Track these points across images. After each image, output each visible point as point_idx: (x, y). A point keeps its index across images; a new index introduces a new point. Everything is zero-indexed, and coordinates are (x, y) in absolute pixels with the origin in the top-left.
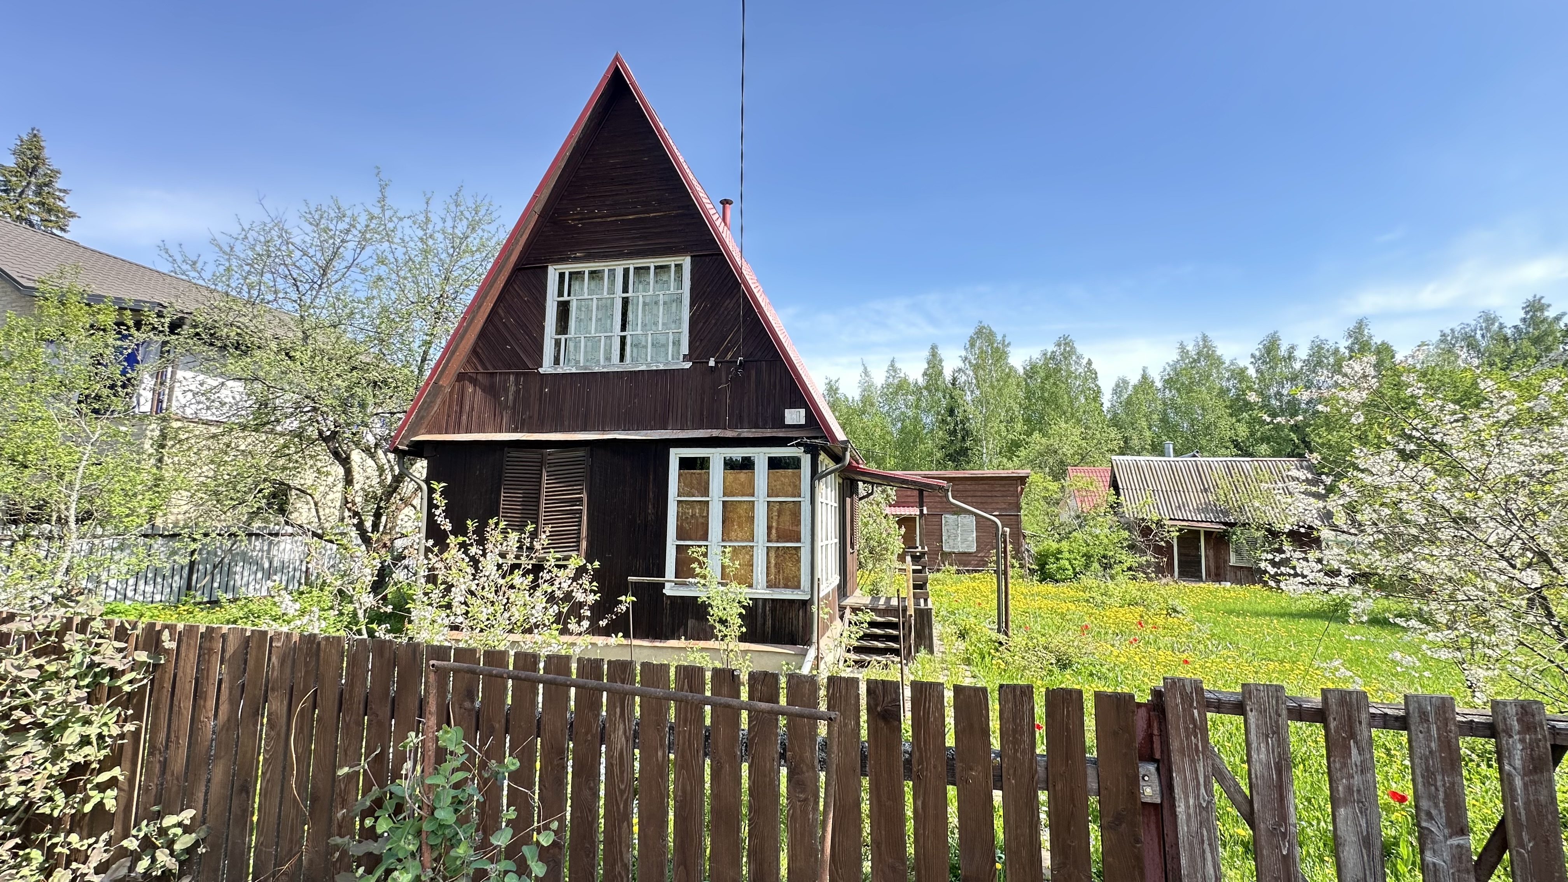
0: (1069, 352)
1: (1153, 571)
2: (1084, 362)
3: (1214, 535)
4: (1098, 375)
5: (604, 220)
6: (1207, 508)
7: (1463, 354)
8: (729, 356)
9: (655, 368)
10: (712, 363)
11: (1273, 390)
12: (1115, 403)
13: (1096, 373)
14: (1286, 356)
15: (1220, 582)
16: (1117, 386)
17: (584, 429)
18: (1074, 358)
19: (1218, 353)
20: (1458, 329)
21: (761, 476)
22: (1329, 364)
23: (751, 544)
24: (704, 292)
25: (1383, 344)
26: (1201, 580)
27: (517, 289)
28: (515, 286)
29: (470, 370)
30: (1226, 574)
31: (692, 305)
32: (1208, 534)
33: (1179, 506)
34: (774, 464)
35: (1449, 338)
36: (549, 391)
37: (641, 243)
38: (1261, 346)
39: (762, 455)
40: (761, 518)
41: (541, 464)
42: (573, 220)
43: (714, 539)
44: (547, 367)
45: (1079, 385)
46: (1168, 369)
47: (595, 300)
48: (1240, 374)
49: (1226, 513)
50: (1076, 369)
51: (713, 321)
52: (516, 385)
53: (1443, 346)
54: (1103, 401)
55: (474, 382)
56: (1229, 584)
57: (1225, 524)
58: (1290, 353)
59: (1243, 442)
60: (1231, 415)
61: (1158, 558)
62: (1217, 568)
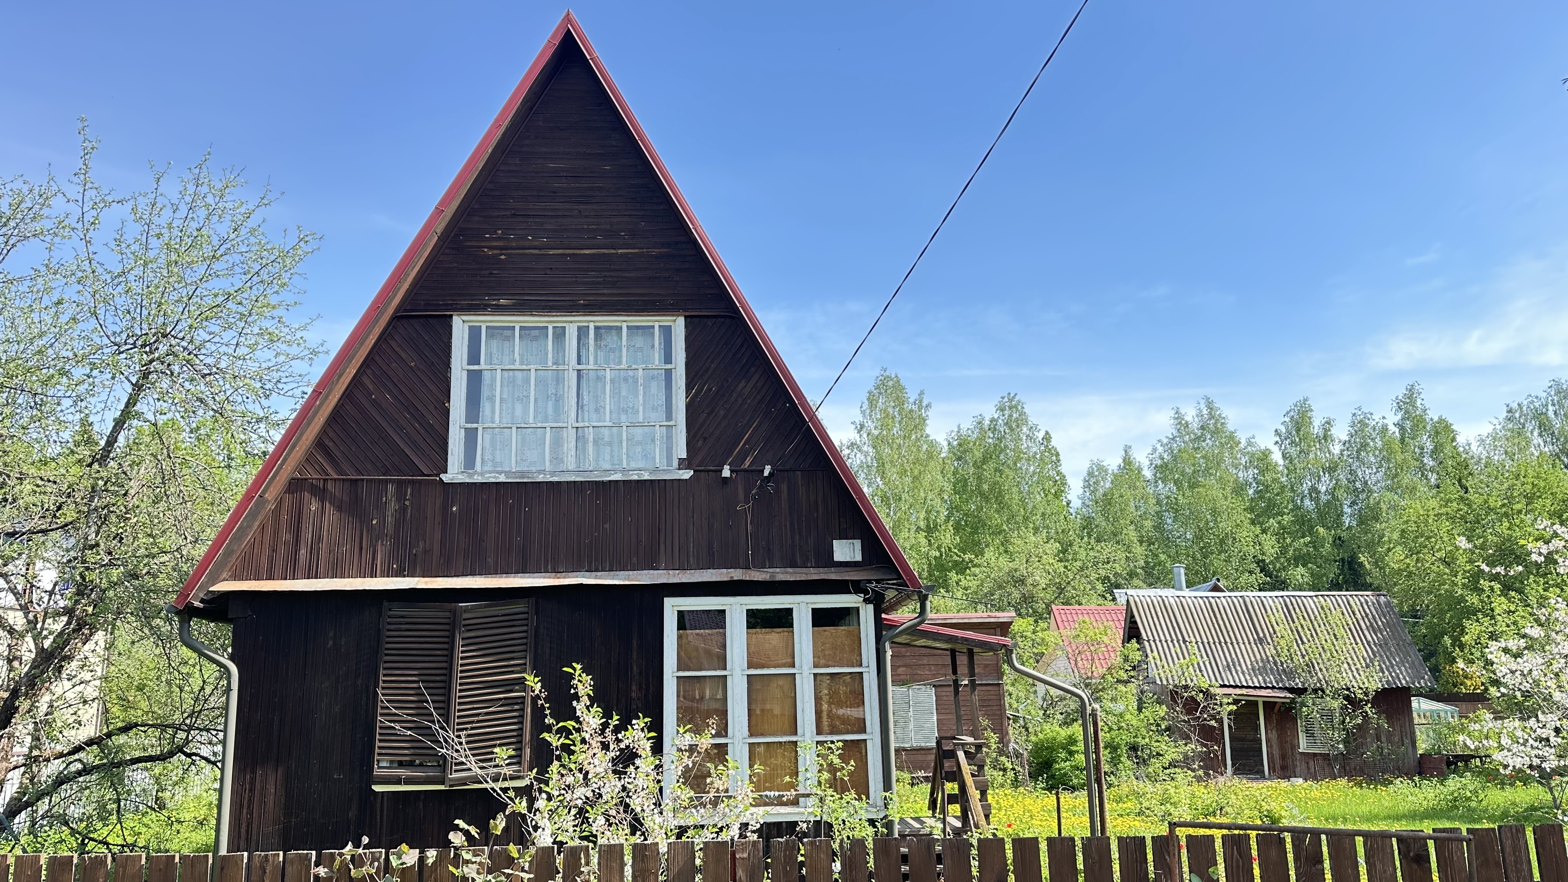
0: (1017, 420)
1: (1200, 767)
2: (1041, 435)
3: (1277, 707)
4: (1061, 457)
5: (542, 252)
6: (1264, 667)
7: (1537, 440)
8: (747, 463)
9: (635, 478)
10: (726, 472)
11: (1306, 487)
12: (1087, 502)
13: (1058, 455)
14: (1321, 435)
15: (1288, 778)
16: (1090, 474)
17: (523, 569)
18: (1025, 429)
19: (1230, 427)
20: (1525, 403)
21: (804, 637)
22: (1376, 448)
23: (794, 739)
24: (708, 369)
25: (1441, 420)
26: (1263, 777)
27: (397, 349)
28: (393, 344)
29: (312, 475)
30: (1295, 767)
31: (689, 387)
32: (1269, 706)
33: (1228, 666)
34: (821, 618)
35: (1517, 415)
36: (460, 509)
37: (606, 291)
38: (1287, 419)
39: (803, 606)
40: (806, 698)
41: (452, 626)
42: (490, 248)
43: (737, 734)
44: (454, 473)
45: (1034, 473)
46: (1160, 449)
47: (533, 371)
48: (1262, 460)
49: (1290, 674)
50: (1028, 447)
51: (722, 413)
52: (398, 500)
53: (1510, 426)
54: (1069, 497)
55: (320, 492)
56: (1301, 780)
57: (1291, 690)
58: (1326, 431)
59: (1271, 562)
60: (1253, 522)
61: (1206, 746)
62: (1283, 757)
